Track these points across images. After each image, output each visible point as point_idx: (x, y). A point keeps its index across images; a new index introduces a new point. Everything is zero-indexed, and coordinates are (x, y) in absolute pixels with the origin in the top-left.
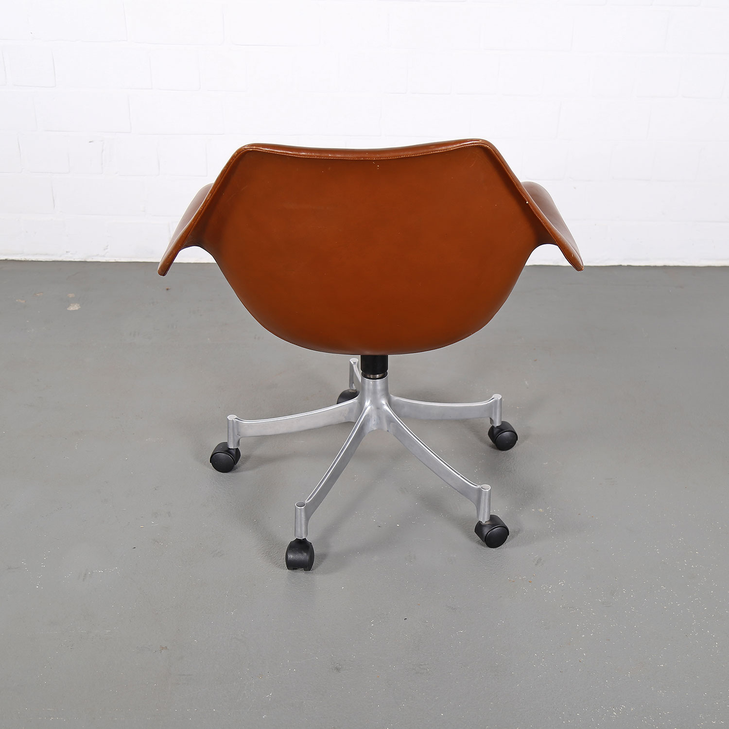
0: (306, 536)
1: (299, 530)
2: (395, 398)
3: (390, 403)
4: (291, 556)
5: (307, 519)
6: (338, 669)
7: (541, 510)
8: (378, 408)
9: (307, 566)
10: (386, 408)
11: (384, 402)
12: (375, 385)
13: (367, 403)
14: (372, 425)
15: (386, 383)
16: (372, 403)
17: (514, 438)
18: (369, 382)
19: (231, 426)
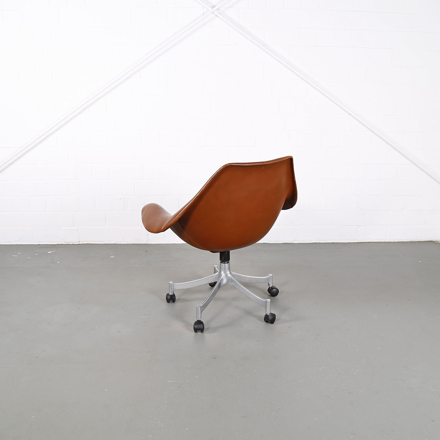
0: (201, 319)
1: (198, 316)
2: (233, 273)
3: (231, 273)
4: (196, 327)
5: (201, 313)
6: (215, 358)
7: (290, 312)
8: (226, 275)
9: (202, 330)
10: (229, 275)
11: (228, 272)
12: (225, 266)
13: (222, 273)
14: (225, 281)
15: (229, 265)
16: (224, 273)
17: (278, 292)
18: (223, 264)
19: (170, 285)
